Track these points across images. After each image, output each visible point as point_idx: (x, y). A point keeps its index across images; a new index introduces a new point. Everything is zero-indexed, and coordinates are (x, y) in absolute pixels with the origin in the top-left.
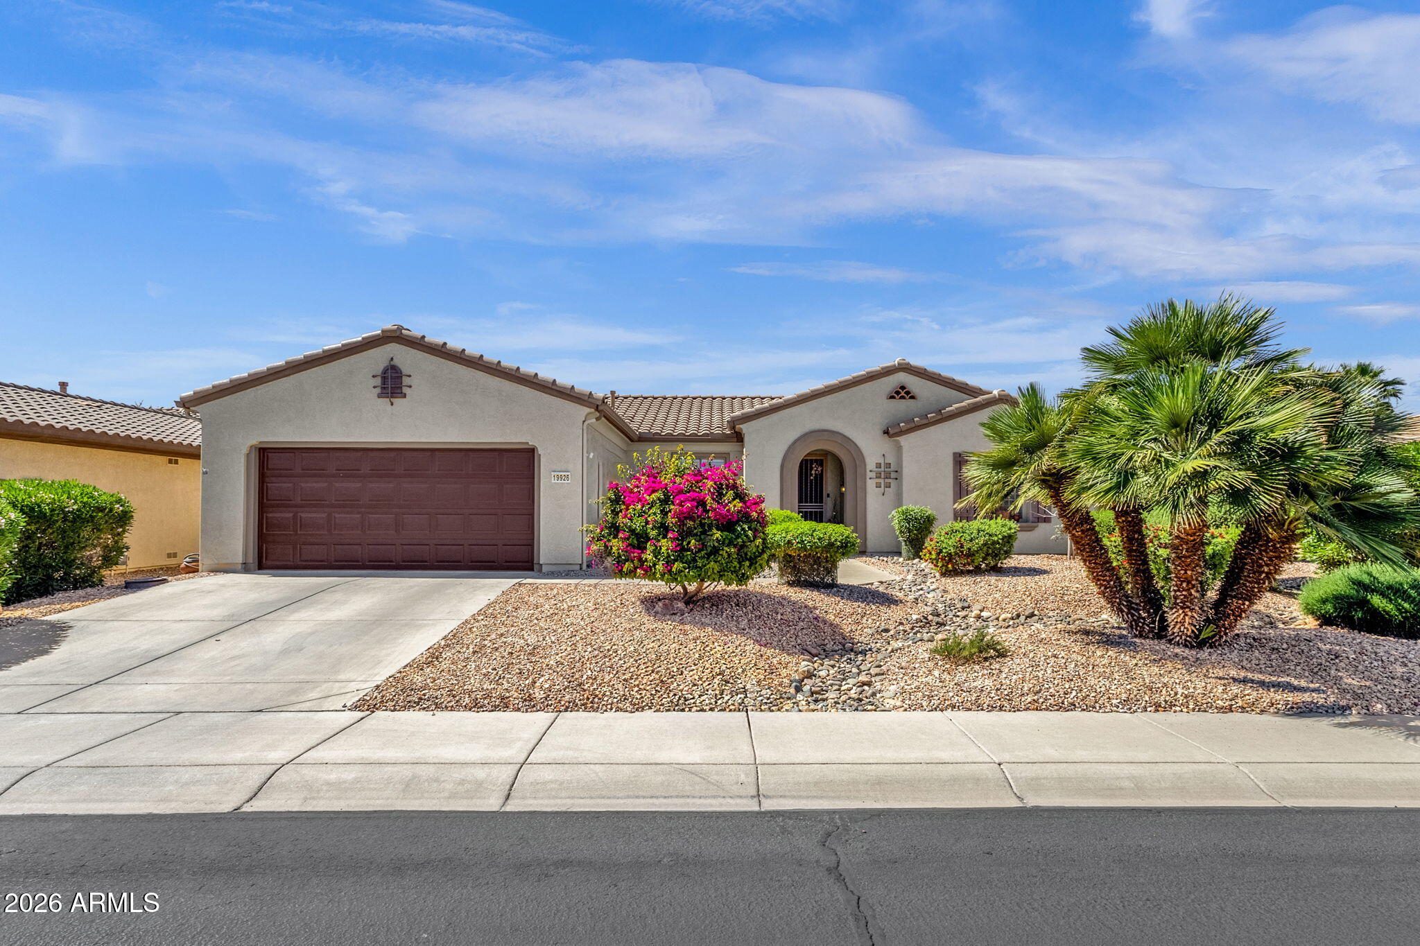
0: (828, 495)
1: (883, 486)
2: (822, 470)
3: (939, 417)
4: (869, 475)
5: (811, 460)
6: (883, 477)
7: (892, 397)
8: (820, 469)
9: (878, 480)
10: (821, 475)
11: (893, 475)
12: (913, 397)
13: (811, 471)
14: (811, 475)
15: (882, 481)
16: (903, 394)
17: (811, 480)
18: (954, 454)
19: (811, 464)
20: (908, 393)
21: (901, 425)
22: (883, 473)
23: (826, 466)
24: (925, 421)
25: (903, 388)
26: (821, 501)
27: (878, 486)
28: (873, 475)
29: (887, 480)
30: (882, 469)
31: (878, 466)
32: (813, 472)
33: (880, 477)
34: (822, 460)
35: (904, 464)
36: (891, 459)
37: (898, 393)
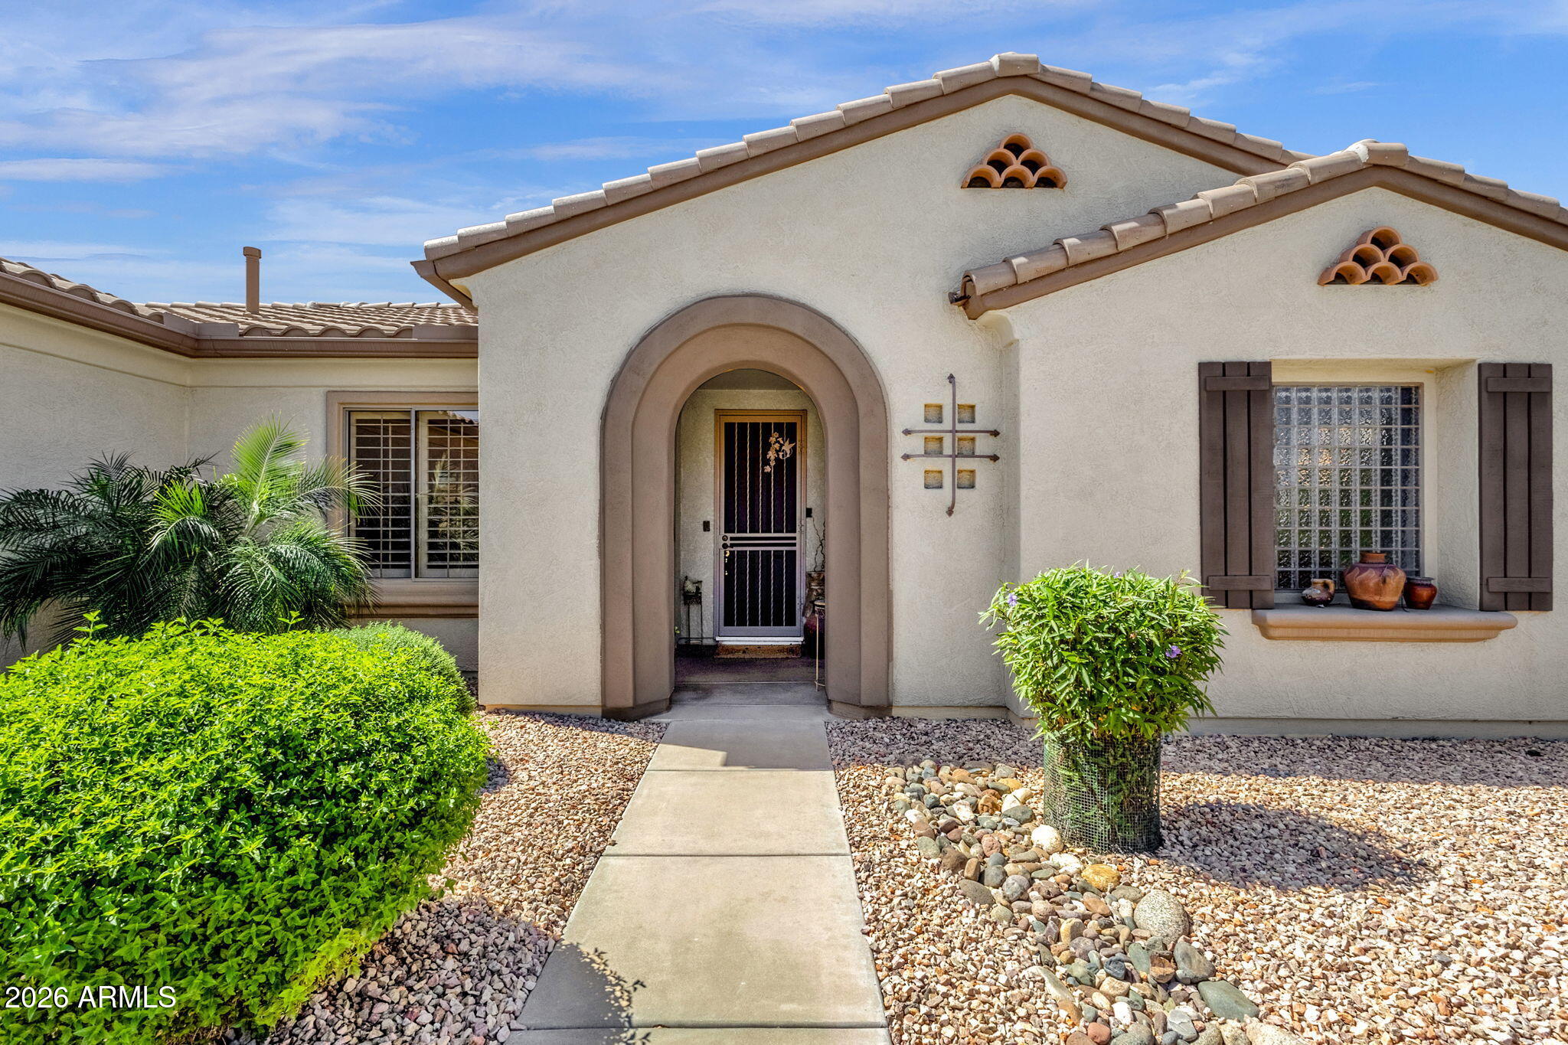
0: (809, 513)
1: (947, 481)
2: (794, 449)
3: (1155, 232)
4: (899, 444)
5: (767, 426)
6: (948, 449)
7: (979, 181)
8: (787, 447)
9: (934, 463)
10: (792, 461)
11: (984, 445)
12: (1049, 182)
13: (765, 453)
14: (766, 462)
15: (944, 465)
16: (1016, 166)
17: (767, 476)
18: (1203, 367)
19: (767, 434)
20: (1033, 164)
21: (1015, 262)
22: (948, 440)
23: (804, 441)
24: (1103, 248)
25: (1016, 146)
26: (792, 528)
27: (933, 483)
28: (916, 444)
29: (963, 464)
30: (947, 424)
31: (934, 413)
32: (771, 455)
33: (940, 453)
34: (792, 427)
35: (1027, 402)
36: (975, 391)
37: (999, 164)
